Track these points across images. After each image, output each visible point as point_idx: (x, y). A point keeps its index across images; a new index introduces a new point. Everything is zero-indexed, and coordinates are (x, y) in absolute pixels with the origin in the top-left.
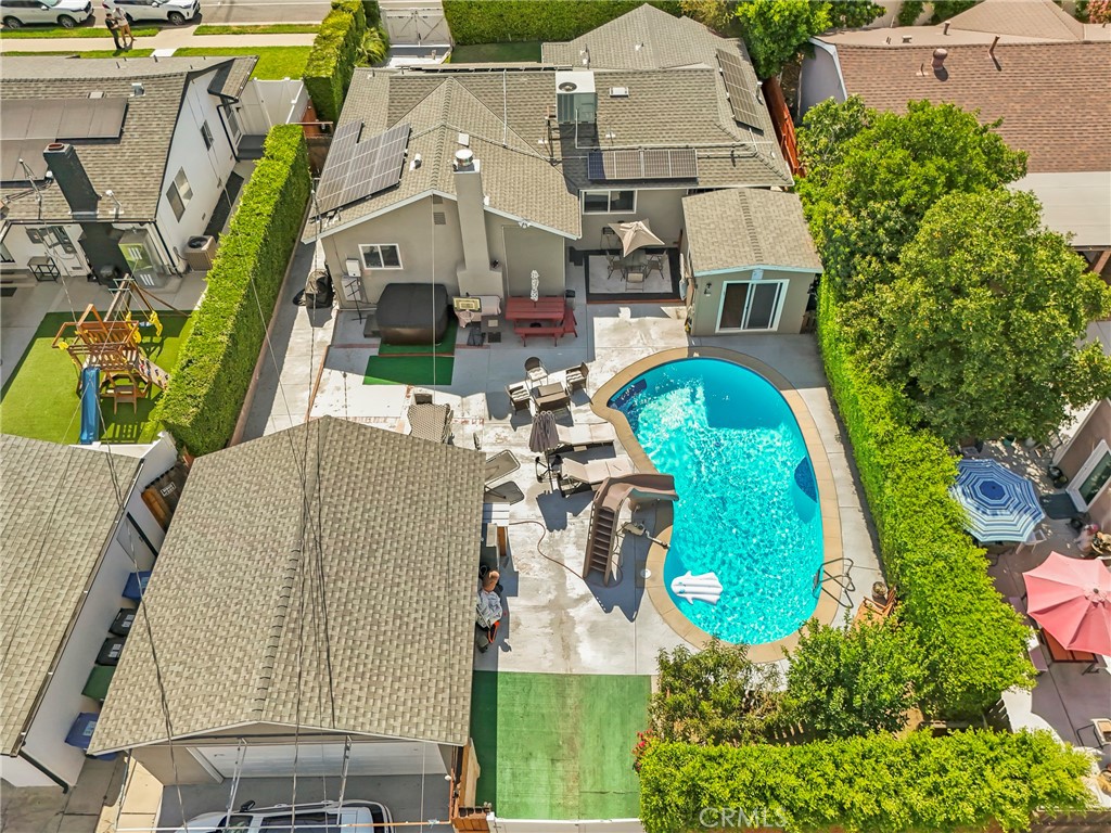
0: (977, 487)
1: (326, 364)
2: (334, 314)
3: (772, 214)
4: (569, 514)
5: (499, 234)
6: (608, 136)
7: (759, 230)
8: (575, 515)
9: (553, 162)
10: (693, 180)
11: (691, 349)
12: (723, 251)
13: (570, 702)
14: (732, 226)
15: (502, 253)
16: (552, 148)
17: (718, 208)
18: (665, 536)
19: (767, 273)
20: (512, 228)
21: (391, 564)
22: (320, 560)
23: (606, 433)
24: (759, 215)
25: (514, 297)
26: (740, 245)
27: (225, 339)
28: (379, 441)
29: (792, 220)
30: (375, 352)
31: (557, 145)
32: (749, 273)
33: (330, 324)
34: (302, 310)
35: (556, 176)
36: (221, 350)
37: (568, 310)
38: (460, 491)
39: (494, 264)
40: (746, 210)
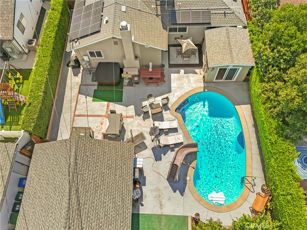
0: (303, 160)
1: (80, 92)
2: (81, 71)
3: (238, 39)
4: (162, 155)
5: (138, 48)
6: (178, 4)
7: (233, 47)
8: (164, 155)
9: (157, 15)
10: (210, 23)
11: (205, 88)
12: (219, 57)
13: (162, 224)
14: (223, 45)
15: (139, 54)
16: (157, 9)
17: (218, 36)
18: (193, 164)
19: (234, 66)
20: (142, 46)
21: (103, 195)
22: (78, 197)
23: (175, 124)
24: (233, 40)
25: (143, 68)
26: (226, 54)
27: (41, 94)
28: (97, 145)
29: (245, 42)
30: (96, 88)
31: (159, 7)
32: (228, 66)
33: (80, 75)
34: (70, 69)
35: (158, 22)
36: (41, 98)
37: (162, 74)
38: (126, 161)
39: (136, 57)
40: (228, 37)
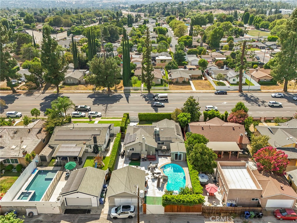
1: (124, 163)
2: (124, 157)
3: (181, 146)
4: (155, 181)
5: (147, 147)
6: (161, 135)
7: (179, 147)
9: (154, 138)
10: (171, 141)
11: (171, 162)
12: (175, 150)
13: (155, 199)
14: (176, 147)
15: (147, 149)
17: (174, 145)
19: (180, 153)
20: (149, 146)
23: (160, 172)
25: (148, 155)
26: (177, 149)
29: (183, 146)
30: (130, 162)
31: (154, 136)
32: (178, 152)
33: (124, 158)
34: (120, 157)
35: (154, 140)
37: (155, 157)
39: (146, 151)
40: (178, 145)
